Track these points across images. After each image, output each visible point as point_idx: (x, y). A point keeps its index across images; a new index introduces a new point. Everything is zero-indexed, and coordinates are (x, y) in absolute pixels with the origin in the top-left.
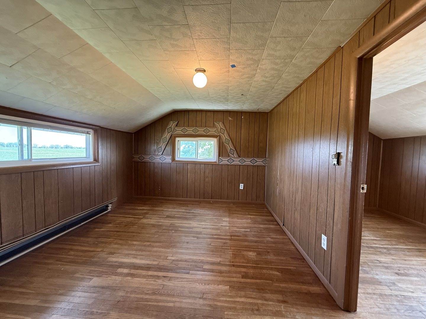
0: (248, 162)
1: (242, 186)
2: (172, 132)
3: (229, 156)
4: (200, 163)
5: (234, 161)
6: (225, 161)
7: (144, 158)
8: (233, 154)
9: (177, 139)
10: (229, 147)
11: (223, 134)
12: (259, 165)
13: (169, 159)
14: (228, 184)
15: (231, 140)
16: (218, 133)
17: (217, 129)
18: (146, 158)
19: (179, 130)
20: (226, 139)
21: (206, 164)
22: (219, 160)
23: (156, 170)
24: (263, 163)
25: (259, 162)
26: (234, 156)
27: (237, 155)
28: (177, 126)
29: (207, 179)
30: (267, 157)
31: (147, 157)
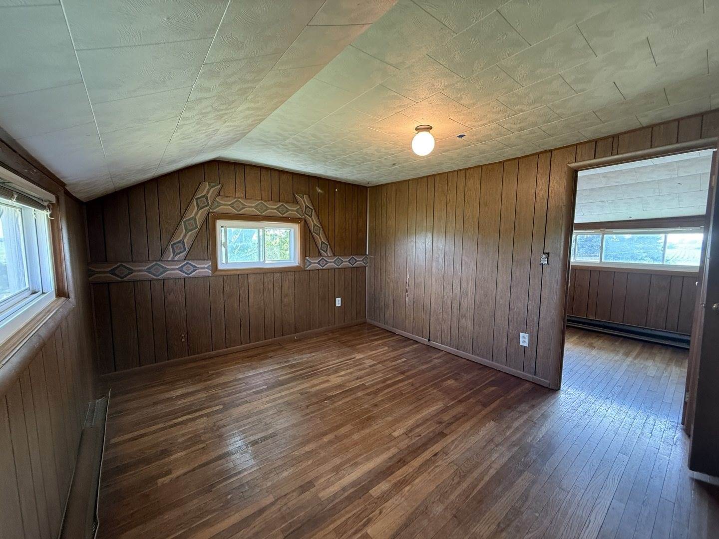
0: (346, 262)
1: (338, 301)
2: (210, 208)
3: (320, 255)
4: (273, 271)
5: (327, 262)
6: (314, 264)
7: (131, 271)
8: (326, 252)
9: (219, 223)
10: (320, 239)
11: (311, 216)
12: (359, 266)
13: (206, 268)
14: (320, 302)
15: (323, 228)
16: (302, 214)
17: (300, 208)
18: (135, 271)
19: (225, 205)
20: (315, 225)
21: (284, 272)
22: (305, 264)
23: (171, 298)
24: (364, 263)
25: (359, 261)
26: (328, 255)
27: (331, 253)
28: (219, 194)
29: (286, 300)
30: (367, 254)
31: (140, 268)
